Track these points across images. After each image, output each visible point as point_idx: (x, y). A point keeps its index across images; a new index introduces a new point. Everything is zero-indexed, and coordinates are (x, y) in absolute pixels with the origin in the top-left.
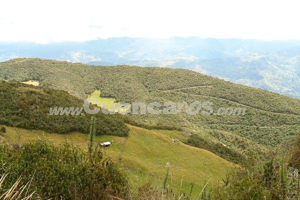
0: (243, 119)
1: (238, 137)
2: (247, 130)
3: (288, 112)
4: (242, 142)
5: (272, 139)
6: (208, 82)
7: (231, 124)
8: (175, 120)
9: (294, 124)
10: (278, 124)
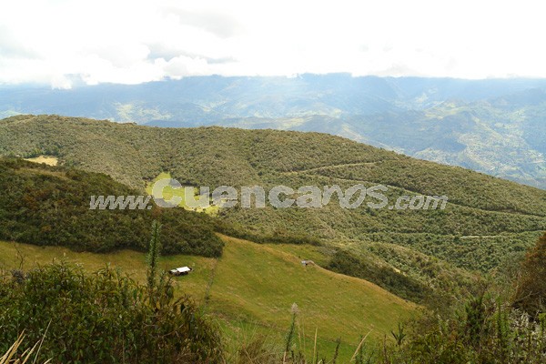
0: (431, 223)
1: (422, 255)
2: (438, 243)
3: (512, 209)
4: (428, 264)
5: (483, 258)
6: (365, 155)
7: (409, 232)
8: (307, 225)
9: (522, 231)
10: (493, 230)
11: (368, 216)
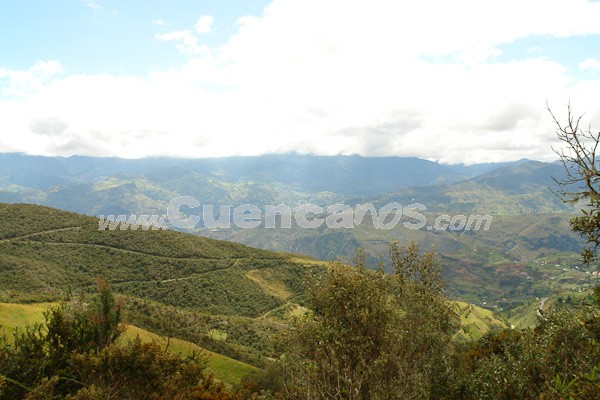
0: (136, 273)
1: (138, 299)
2: (144, 288)
3: (197, 255)
4: (144, 306)
5: (181, 296)
6: (72, 221)
7: (119, 282)
8: (27, 286)
9: (206, 272)
10: (186, 274)
11: (81, 273)
